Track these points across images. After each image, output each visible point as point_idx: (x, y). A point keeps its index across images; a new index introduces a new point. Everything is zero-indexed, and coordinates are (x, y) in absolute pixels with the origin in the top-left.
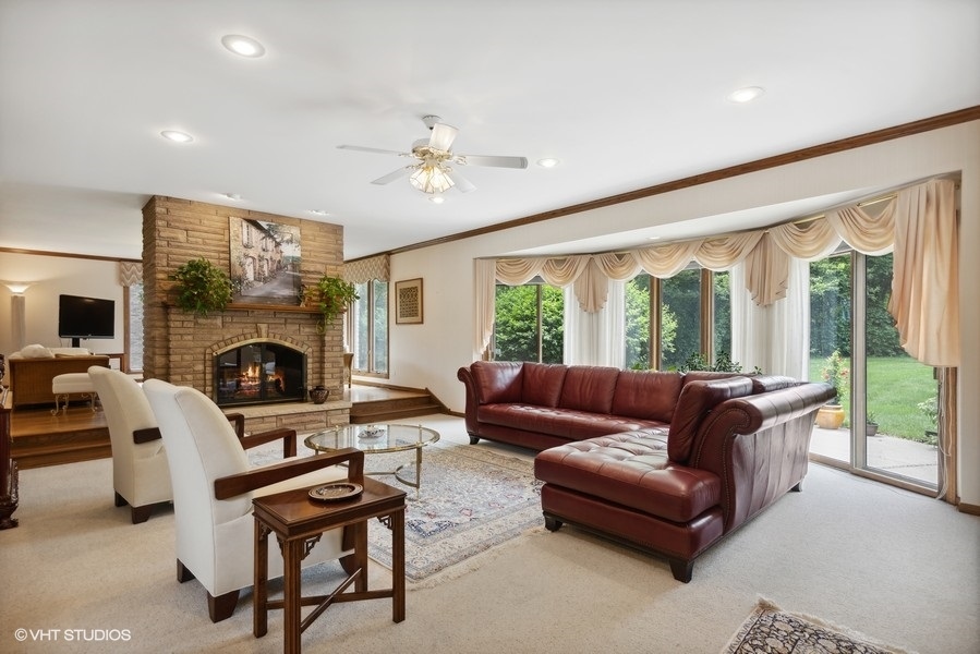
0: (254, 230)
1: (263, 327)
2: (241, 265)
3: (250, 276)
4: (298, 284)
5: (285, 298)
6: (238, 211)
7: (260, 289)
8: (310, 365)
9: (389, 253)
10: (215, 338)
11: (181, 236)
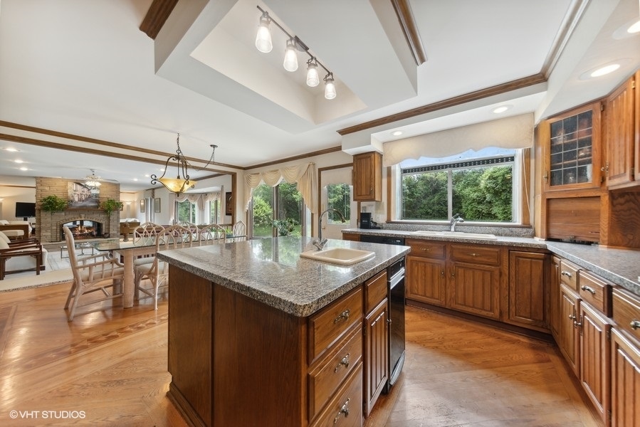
0: (78, 186)
1: (83, 215)
2: (73, 196)
3: (76, 199)
4: (98, 202)
5: (92, 206)
6: (71, 181)
7: (81, 204)
8: (104, 227)
9: (153, 189)
10: (62, 219)
11: (47, 188)
